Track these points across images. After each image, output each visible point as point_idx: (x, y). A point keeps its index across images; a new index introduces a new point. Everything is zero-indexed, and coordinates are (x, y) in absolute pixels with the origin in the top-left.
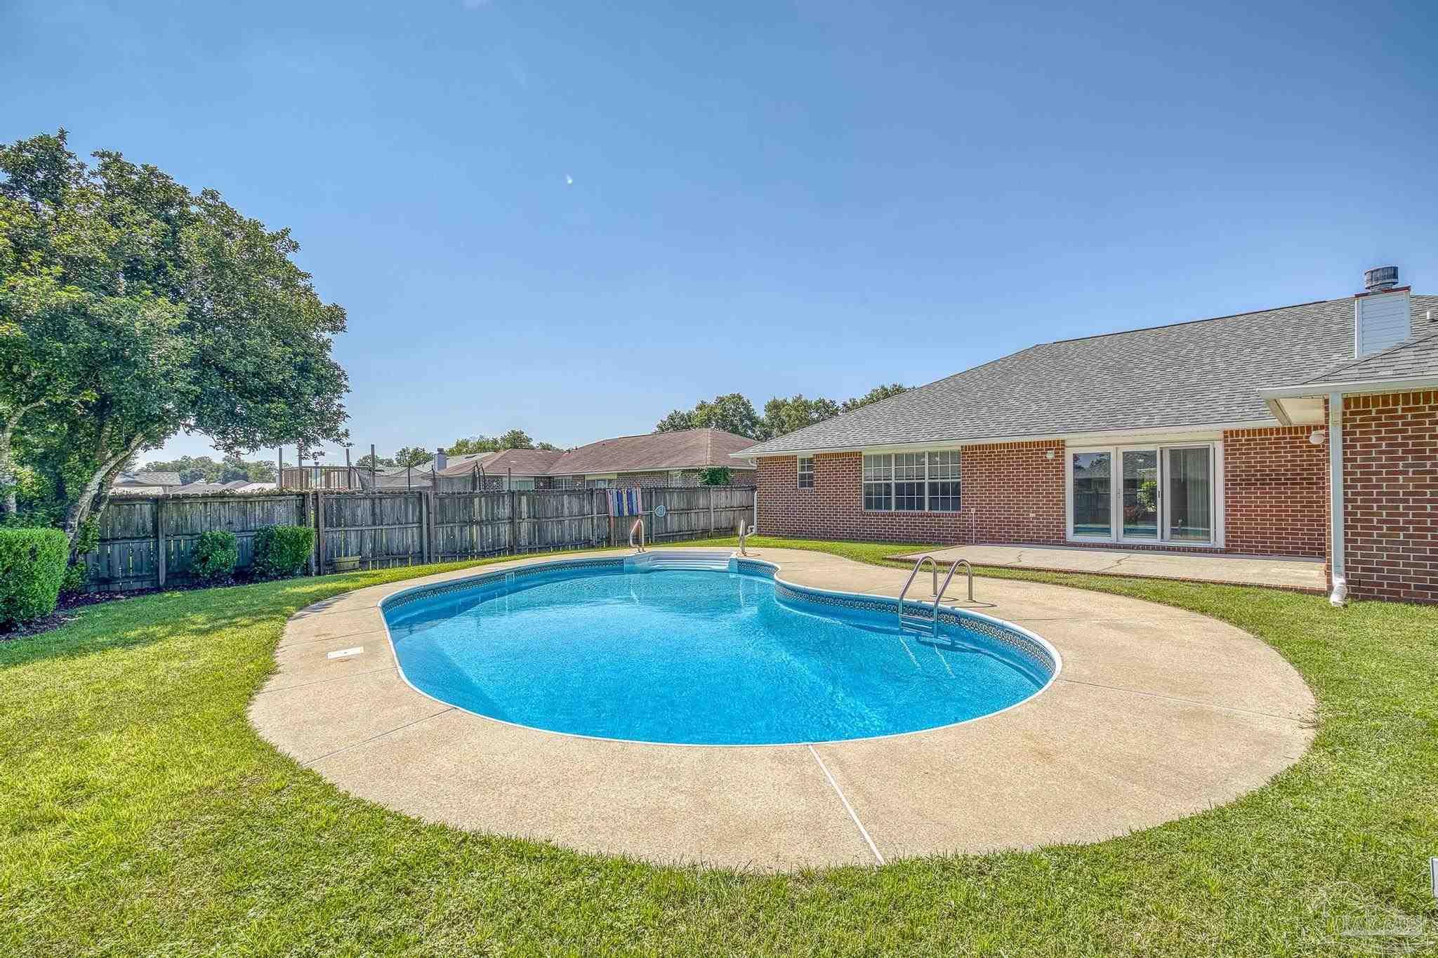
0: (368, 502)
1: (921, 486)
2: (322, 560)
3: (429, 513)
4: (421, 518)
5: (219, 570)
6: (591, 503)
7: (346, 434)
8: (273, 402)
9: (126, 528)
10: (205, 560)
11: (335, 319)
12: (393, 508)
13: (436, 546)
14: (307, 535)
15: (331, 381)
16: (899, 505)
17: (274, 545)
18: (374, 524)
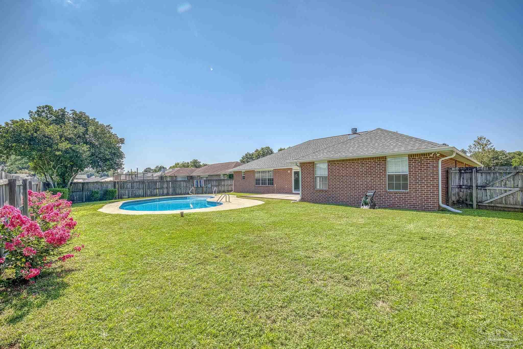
0: (130, 184)
1: (266, 179)
2: (119, 197)
3: (145, 186)
4: (143, 187)
5: (96, 199)
6: (189, 184)
7: (124, 168)
8: (107, 162)
9: (77, 189)
10: (93, 196)
11: (122, 141)
12: (136, 185)
13: (147, 194)
14: (115, 191)
15: (121, 156)
16: (262, 184)
17: (108, 193)
18: (132, 189)
